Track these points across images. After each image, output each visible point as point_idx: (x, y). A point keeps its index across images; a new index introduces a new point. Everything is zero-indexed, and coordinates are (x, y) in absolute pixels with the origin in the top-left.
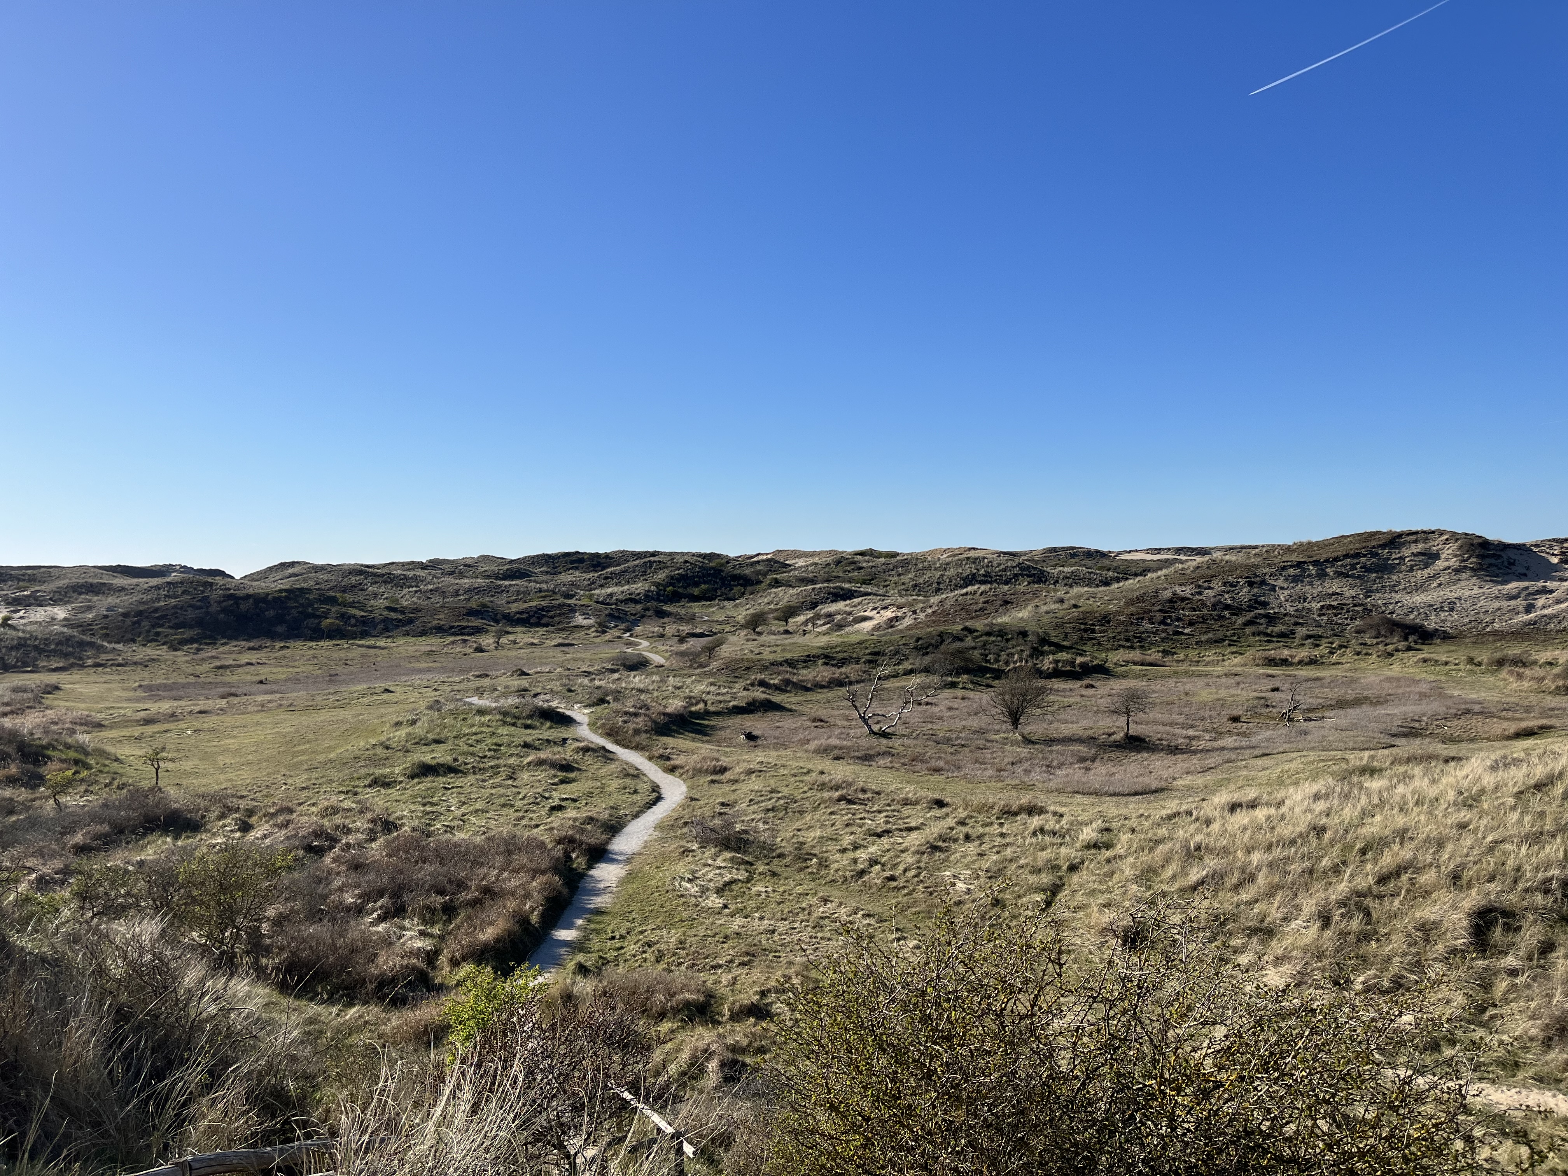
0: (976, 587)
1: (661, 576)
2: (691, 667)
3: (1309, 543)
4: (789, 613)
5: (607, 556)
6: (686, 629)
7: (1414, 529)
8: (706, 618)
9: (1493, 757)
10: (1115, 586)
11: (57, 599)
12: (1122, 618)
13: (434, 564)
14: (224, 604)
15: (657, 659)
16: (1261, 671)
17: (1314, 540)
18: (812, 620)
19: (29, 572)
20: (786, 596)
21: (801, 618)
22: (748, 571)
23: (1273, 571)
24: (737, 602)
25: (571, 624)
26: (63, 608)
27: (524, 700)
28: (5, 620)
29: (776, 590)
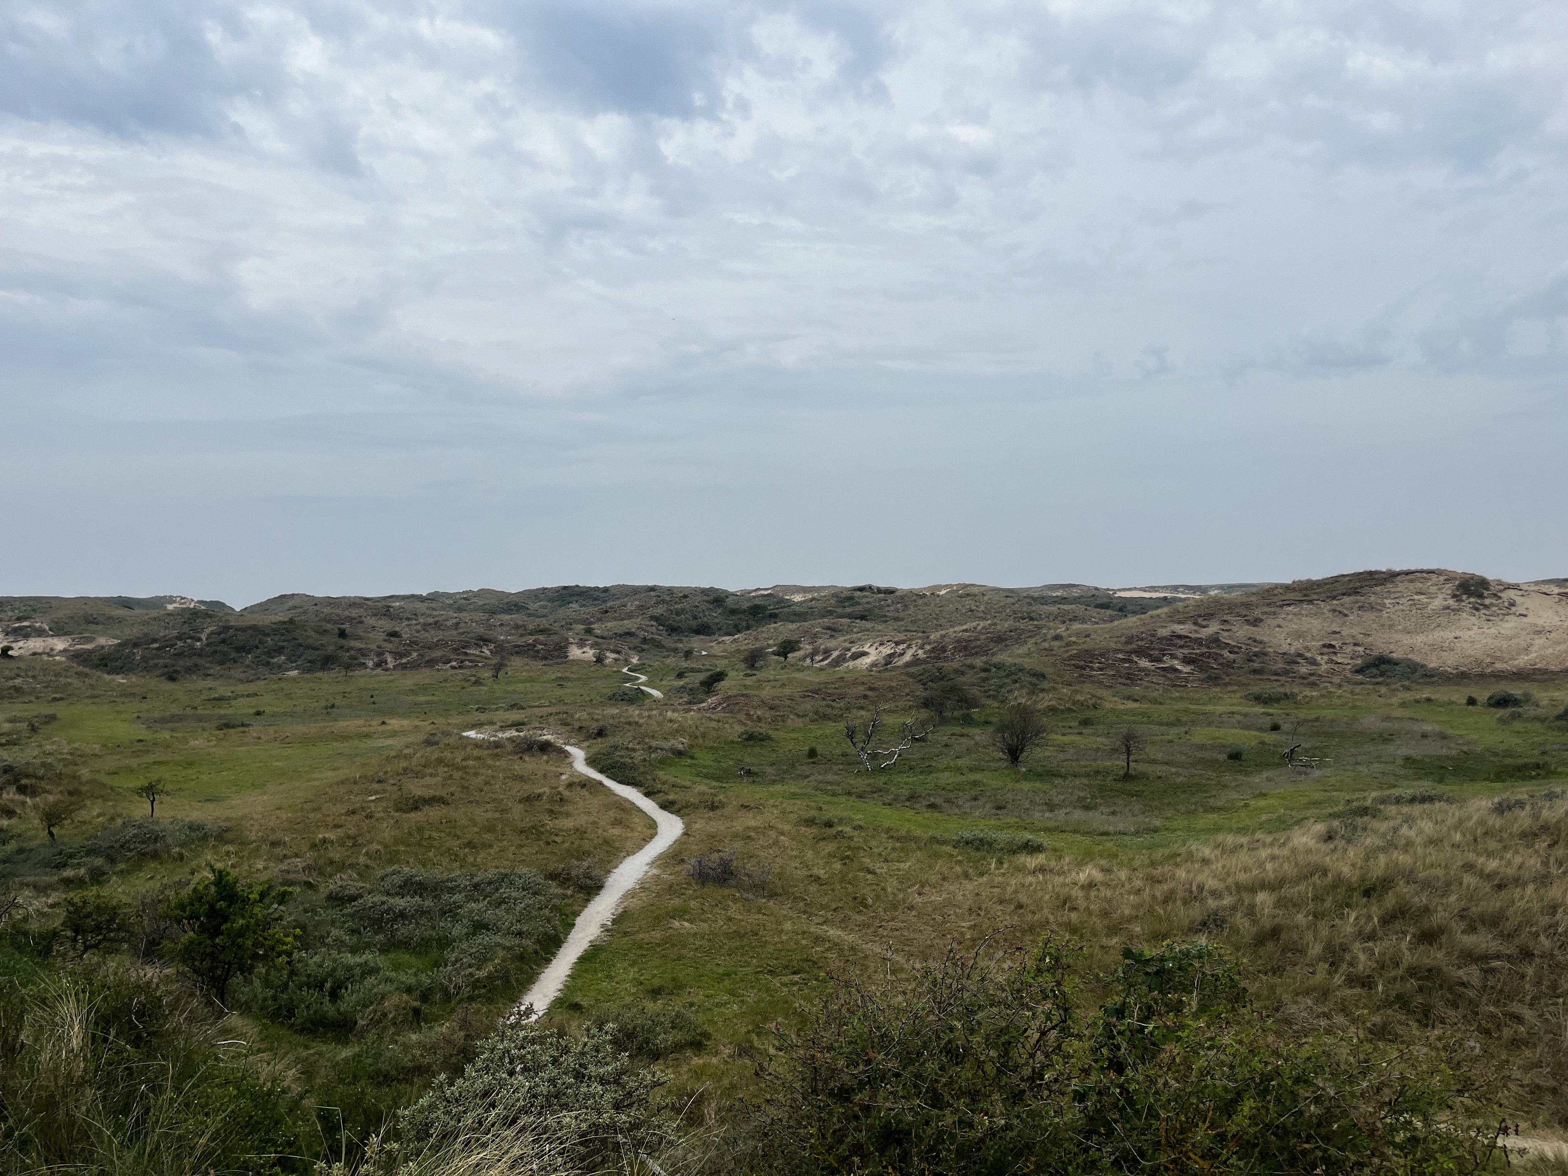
0: (974, 624)
1: (659, 610)
2: (690, 703)
3: (1309, 581)
4: (787, 648)
5: (606, 590)
6: (684, 664)
7: (1413, 568)
8: (704, 653)
9: (1496, 800)
10: (1116, 623)
11: (59, 630)
12: (1120, 656)
13: (433, 597)
14: (222, 636)
15: (656, 693)
16: (1262, 710)
17: (1314, 579)
18: (812, 655)
19: (31, 603)
20: (785, 630)
21: (800, 653)
22: (745, 605)
23: (1273, 610)
24: (736, 637)
25: (570, 658)
26: (62, 639)
27: (521, 735)
28: (5, 650)
29: (775, 626)
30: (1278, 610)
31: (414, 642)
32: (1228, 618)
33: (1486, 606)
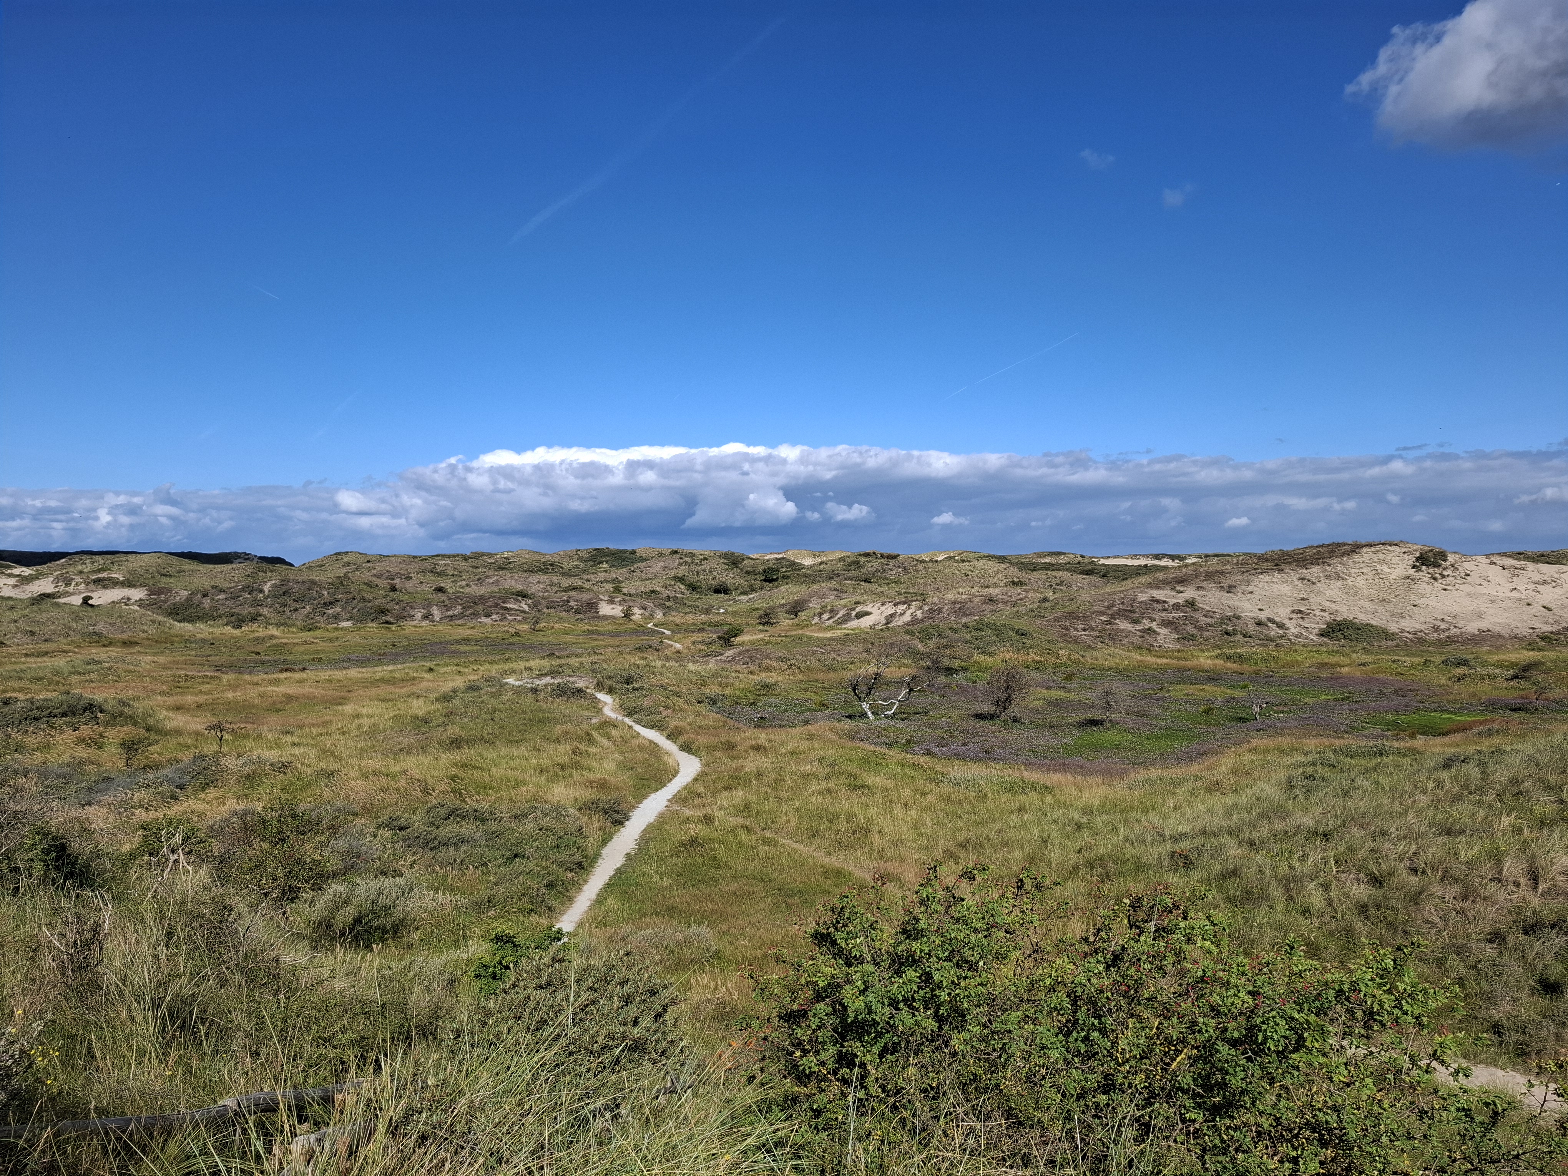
2: (708, 655)
3: (1280, 551)
4: (797, 607)
5: (633, 552)
6: (703, 619)
8: (722, 611)
10: (1100, 588)
13: (477, 556)
15: (677, 646)
17: (1287, 549)
18: (820, 614)
20: (795, 591)
21: (809, 612)
23: (1247, 577)
24: (752, 596)
25: (601, 613)
26: (138, 590)
27: (556, 682)
28: (86, 600)
29: (787, 586)
30: (1251, 578)
31: (458, 597)
32: (1204, 584)
33: (1443, 576)
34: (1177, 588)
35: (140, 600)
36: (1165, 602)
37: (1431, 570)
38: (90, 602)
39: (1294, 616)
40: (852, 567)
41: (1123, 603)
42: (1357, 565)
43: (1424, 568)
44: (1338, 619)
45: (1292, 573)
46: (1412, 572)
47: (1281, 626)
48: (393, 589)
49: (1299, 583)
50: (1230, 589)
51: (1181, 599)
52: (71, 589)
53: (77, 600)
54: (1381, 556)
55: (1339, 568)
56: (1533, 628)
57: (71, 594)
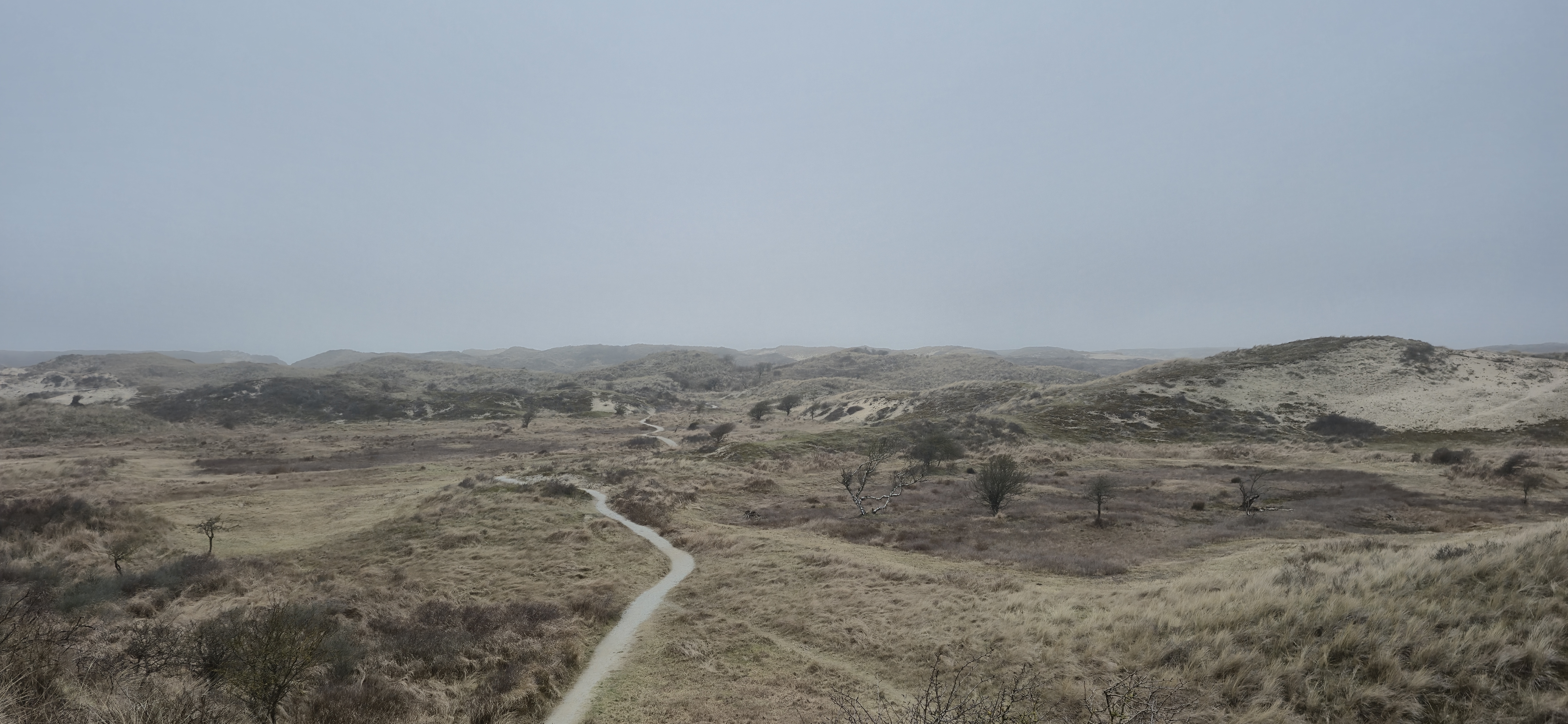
0: (960, 383)
2: (701, 451)
3: (1268, 346)
4: (790, 403)
5: (625, 349)
6: (697, 417)
8: (714, 407)
10: (1089, 383)
11: (124, 381)
12: (1093, 413)
13: (468, 355)
14: (275, 388)
15: (672, 443)
16: (1223, 464)
17: (1273, 344)
18: (813, 409)
20: (787, 386)
21: (801, 409)
22: (752, 364)
23: (1234, 372)
24: (743, 392)
25: (593, 410)
26: (129, 389)
27: (548, 479)
28: (76, 399)
29: (779, 382)
30: (1240, 372)
31: (450, 395)
32: (1194, 379)
33: (1431, 371)
34: (1167, 382)
35: (131, 399)
36: (1155, 396)
37: (1418, 364)
38: (80, 401)
39: (1282, 409)
40: (844, 363)
41: (1113, 398)
42: (1345, 360)
43: (1411, 361)
44: (1327, 413)
45: (1281, 367)
46: (1399, 366)
47: (1271, 420)
48: (385, 387)
49: (1288, 377)
50: (1219, 383)
51: (1171, 393)
52: (60, 389)
53: (67, 399)
54: (1369, 350)
55: (1328, 362)
56: (1519, 421)
57: (62, 394)
